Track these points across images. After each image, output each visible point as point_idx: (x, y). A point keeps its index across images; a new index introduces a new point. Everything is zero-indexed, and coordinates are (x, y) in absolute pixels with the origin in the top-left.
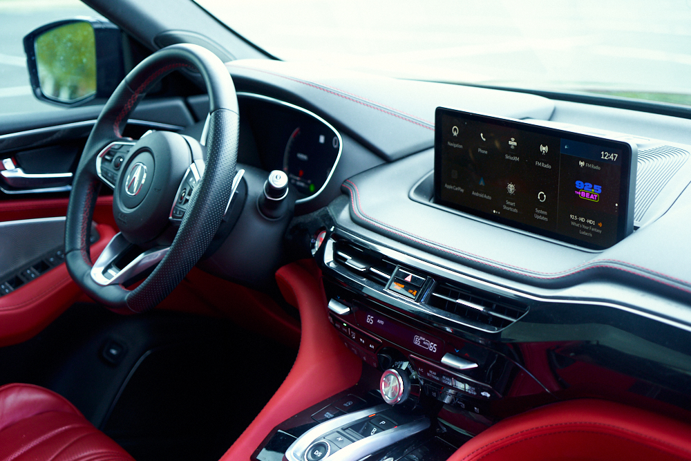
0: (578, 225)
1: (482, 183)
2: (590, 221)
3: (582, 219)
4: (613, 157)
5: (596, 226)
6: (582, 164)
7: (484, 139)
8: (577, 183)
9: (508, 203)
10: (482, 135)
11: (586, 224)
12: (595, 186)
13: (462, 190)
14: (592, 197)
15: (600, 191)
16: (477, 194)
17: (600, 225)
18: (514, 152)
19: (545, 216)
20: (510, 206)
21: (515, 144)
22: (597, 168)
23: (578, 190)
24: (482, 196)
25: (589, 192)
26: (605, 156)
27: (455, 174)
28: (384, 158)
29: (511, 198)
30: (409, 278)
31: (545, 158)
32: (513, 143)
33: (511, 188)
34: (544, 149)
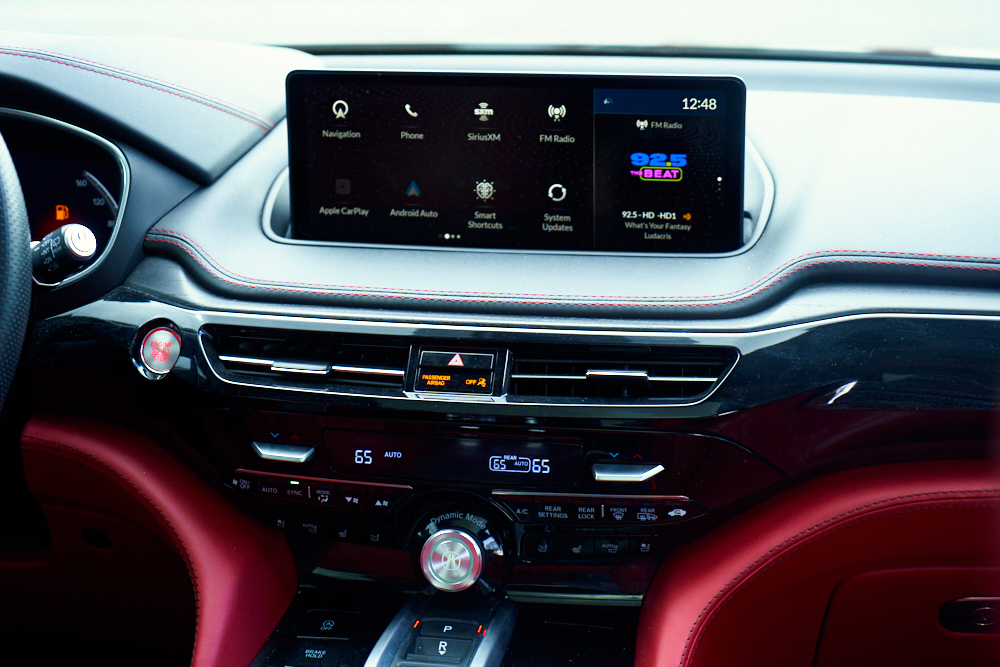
0: (640, 226)
1: (413, 191)
2: (665, 216)
3: (649, 215)
4: (710, 104)
5: (680, 220)
6: (642, 124)
7: (415, 115)
8: (635, 157)
9: (478, 215)
10: (408, 107)
11: (657, 220)
12: (673, 157)
13: (365, 213)
14: (667, 174)
15: (684, 163)
16: (403, 213)
17: (688, 217)
18: (491, 125)
19: (566, 223)
20: (482, 221)
21: (491, 112)
22: (676, 126)
23: (637, 168)
24: (414, 214)
25: (659, 168)
26: (690, 104)
27: (344, 186)
28: (199, 180)
29: (485, 206)
30: (456, 361)
31: (561, 126)
32: (483, 111)
33: (485, 189)
34: (557, 112)
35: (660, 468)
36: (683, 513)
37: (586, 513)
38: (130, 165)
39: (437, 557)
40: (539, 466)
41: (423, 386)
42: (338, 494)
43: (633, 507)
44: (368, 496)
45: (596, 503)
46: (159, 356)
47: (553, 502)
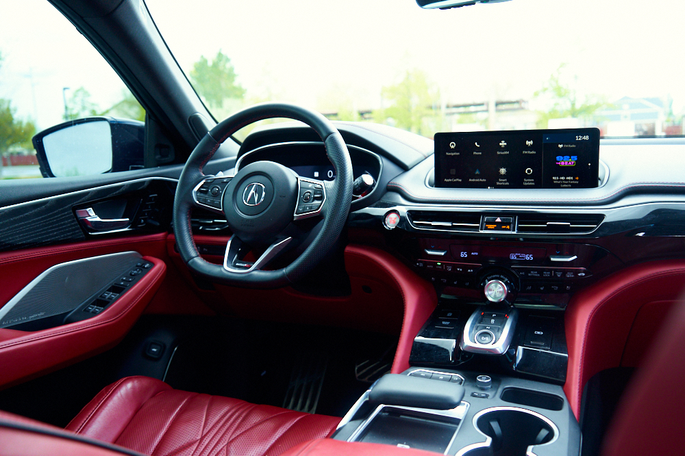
0: (559, 182)
1: (477, 172)
2: (569, 178)
3: (562, 178)
4: (586, 138)
5: (574, 180)
6: (560, 146)
7: (479, 146)
8: (558, 158)
9: (500, 180)
10: (476, 144)
11: (566, 180)
12: (572, 157)
13: (460, 180)
14: (570, 163)
15: (576, 159)
16: (474, 180)
17: (577, 178)
18: (506, 148)
19: (532, 182)
20: (502, 182)
21: (506, 144)
22: (573, 146)
23: (559, 162)
24: (478, 180)
25: (566, 161)
26: (579, 138)
27: (453, 172)
28: (404, 168)
29: (503, 177)
30: (498, 220)
31: (531, 148)
32: (503, 144)
33: (503, 171)
34: (529, 143)
35: (575, 257)
36: (584, 274)
37: (547, 274)
38: (383, 162)
39: (490, 290)
40: (529, 257)
41: (486, 229)
42: (454, 267)
43: (564, 272)
44: (465, 268)
45: (550, 270)
46: (392, 222)
47: (534, 270)
